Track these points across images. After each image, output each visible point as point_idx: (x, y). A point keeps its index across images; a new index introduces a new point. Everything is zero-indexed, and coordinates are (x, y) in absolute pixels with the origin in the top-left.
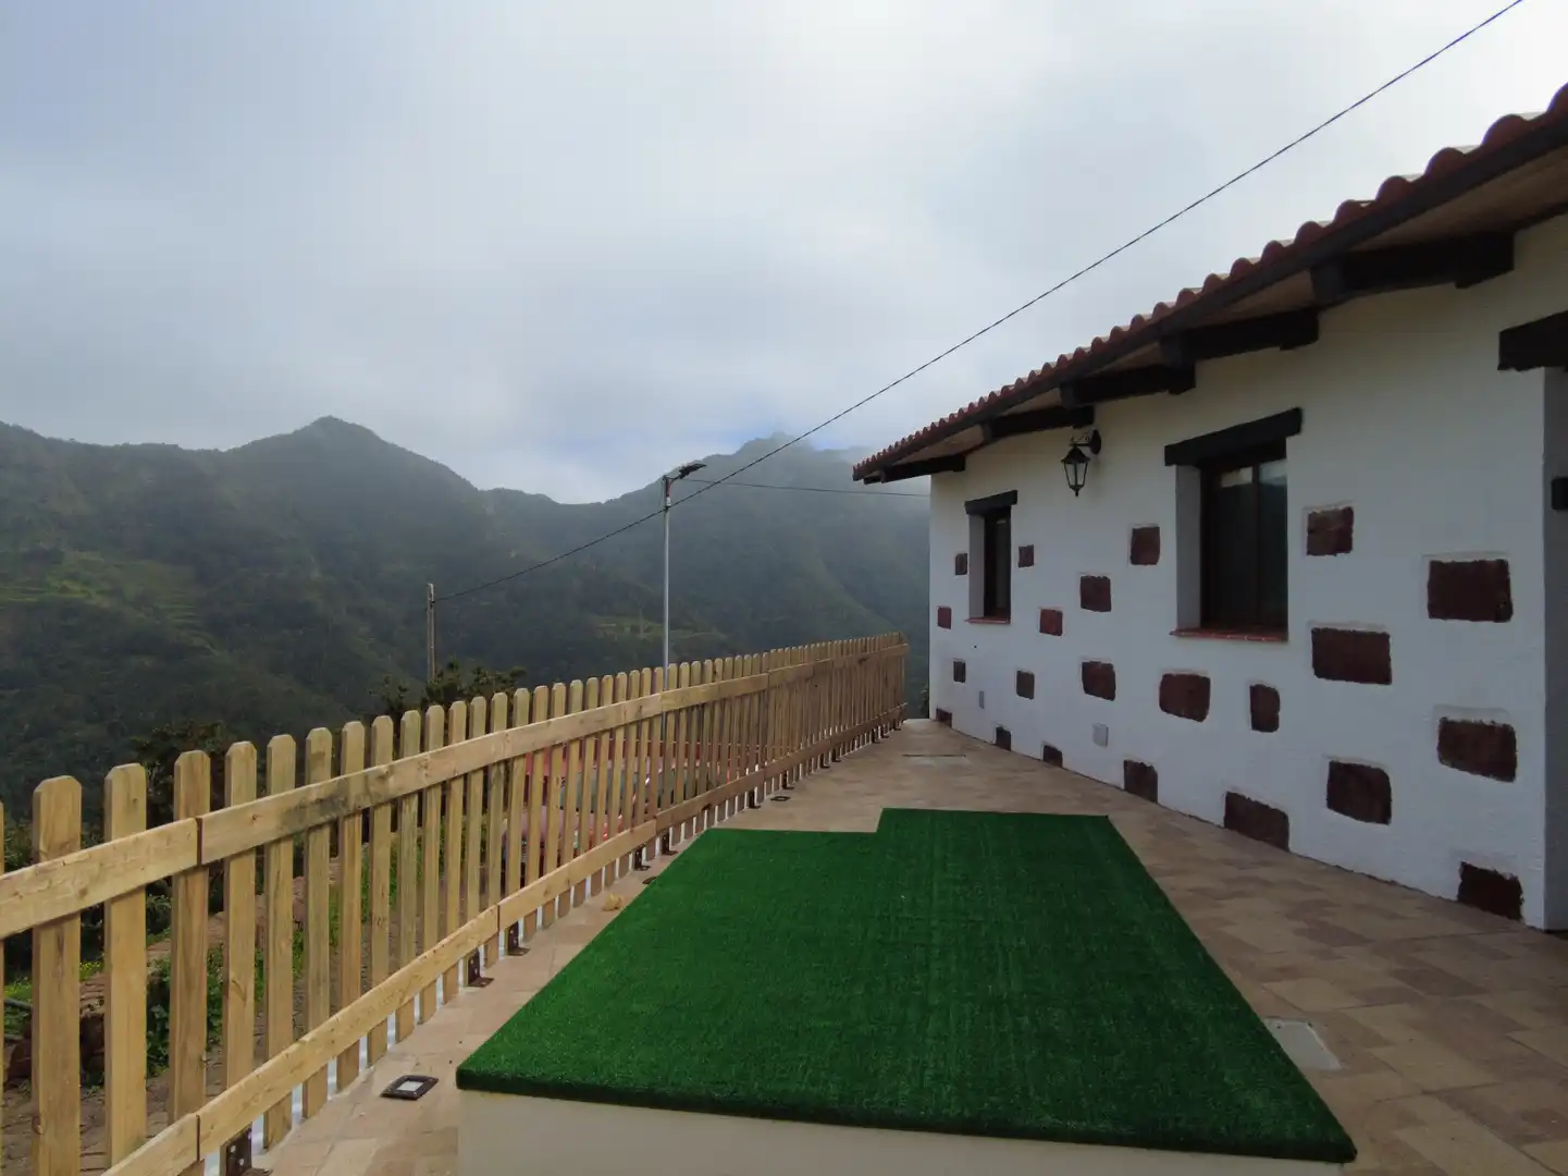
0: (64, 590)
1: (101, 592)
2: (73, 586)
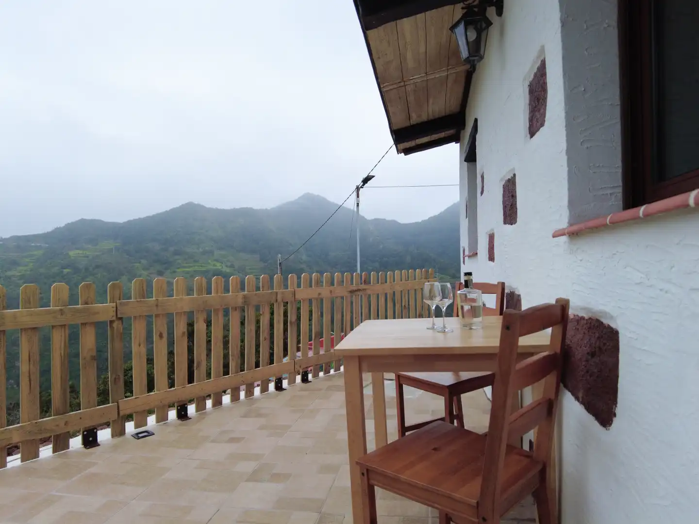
0: (214, 265)
1: (227, 266)
2: (218, 264)
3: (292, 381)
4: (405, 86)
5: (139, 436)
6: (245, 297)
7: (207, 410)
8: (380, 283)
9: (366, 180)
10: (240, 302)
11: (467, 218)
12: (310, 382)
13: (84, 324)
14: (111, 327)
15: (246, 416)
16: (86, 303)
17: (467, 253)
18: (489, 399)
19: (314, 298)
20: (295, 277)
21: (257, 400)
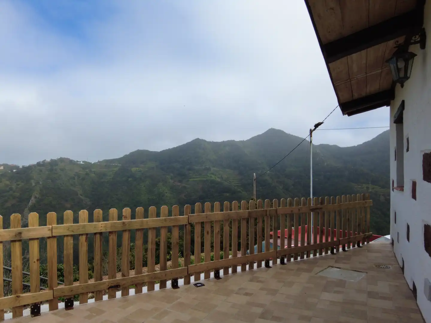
0: (211, 177)
1: (218, 177)
2: (213, 176)
3: (275, 263)
4: (351, 81)
5: (197, 286)
6: (249, 213)
7: (229, 275)
8: (331, 203)
9: (317, 126)
10: (246, 216)
11: (396, 161)
12: (286, 264)
13: (174, 226)
14: (186, 228)
15: (251, 280)
16: (175, 216)
17: (395, 185)
18: (411, 290)
19: (288, 214)
20: (277, 201)
21: (256, 272)
